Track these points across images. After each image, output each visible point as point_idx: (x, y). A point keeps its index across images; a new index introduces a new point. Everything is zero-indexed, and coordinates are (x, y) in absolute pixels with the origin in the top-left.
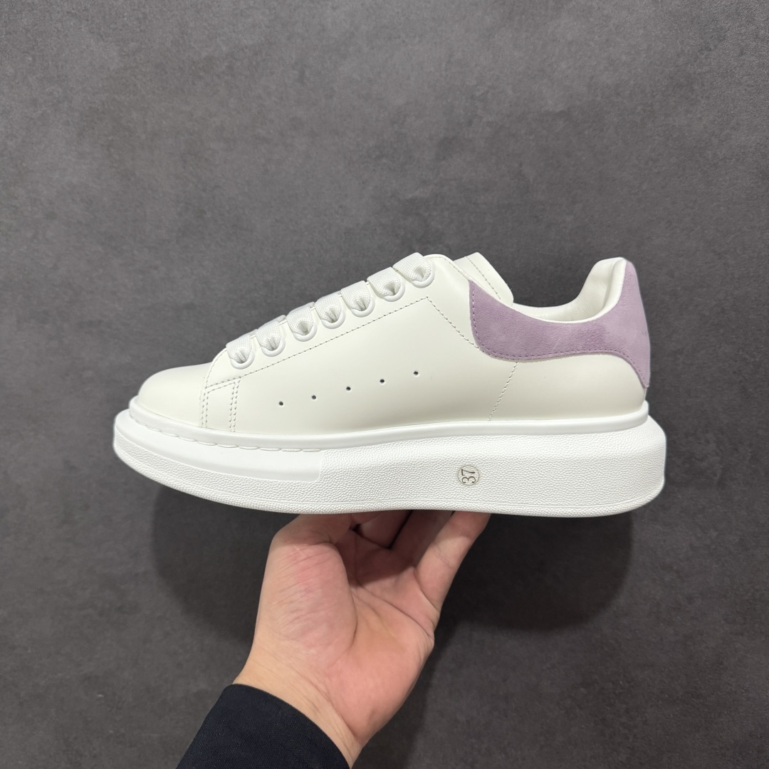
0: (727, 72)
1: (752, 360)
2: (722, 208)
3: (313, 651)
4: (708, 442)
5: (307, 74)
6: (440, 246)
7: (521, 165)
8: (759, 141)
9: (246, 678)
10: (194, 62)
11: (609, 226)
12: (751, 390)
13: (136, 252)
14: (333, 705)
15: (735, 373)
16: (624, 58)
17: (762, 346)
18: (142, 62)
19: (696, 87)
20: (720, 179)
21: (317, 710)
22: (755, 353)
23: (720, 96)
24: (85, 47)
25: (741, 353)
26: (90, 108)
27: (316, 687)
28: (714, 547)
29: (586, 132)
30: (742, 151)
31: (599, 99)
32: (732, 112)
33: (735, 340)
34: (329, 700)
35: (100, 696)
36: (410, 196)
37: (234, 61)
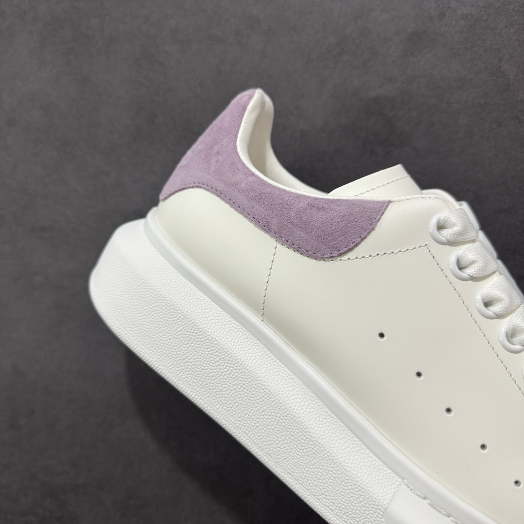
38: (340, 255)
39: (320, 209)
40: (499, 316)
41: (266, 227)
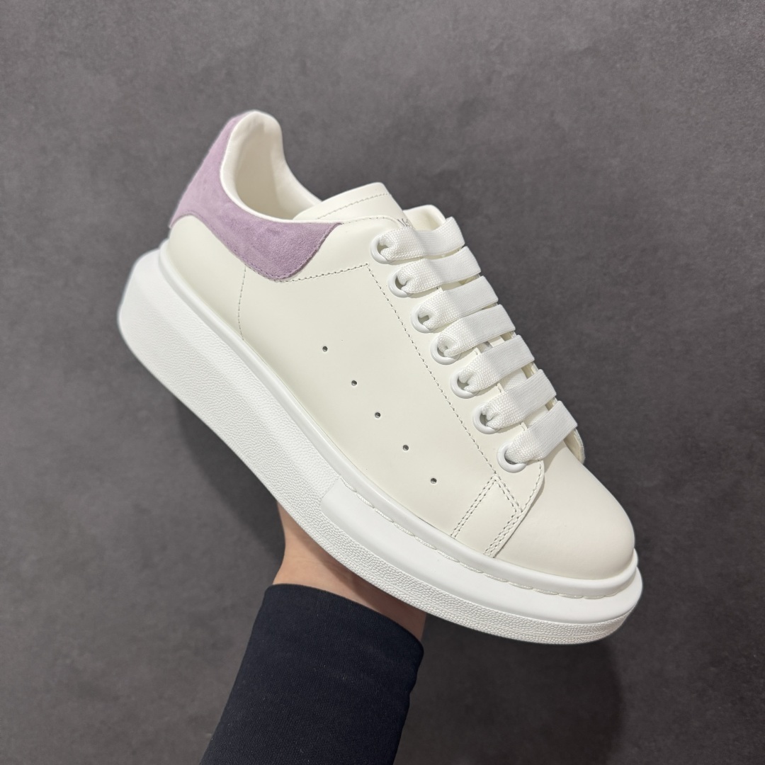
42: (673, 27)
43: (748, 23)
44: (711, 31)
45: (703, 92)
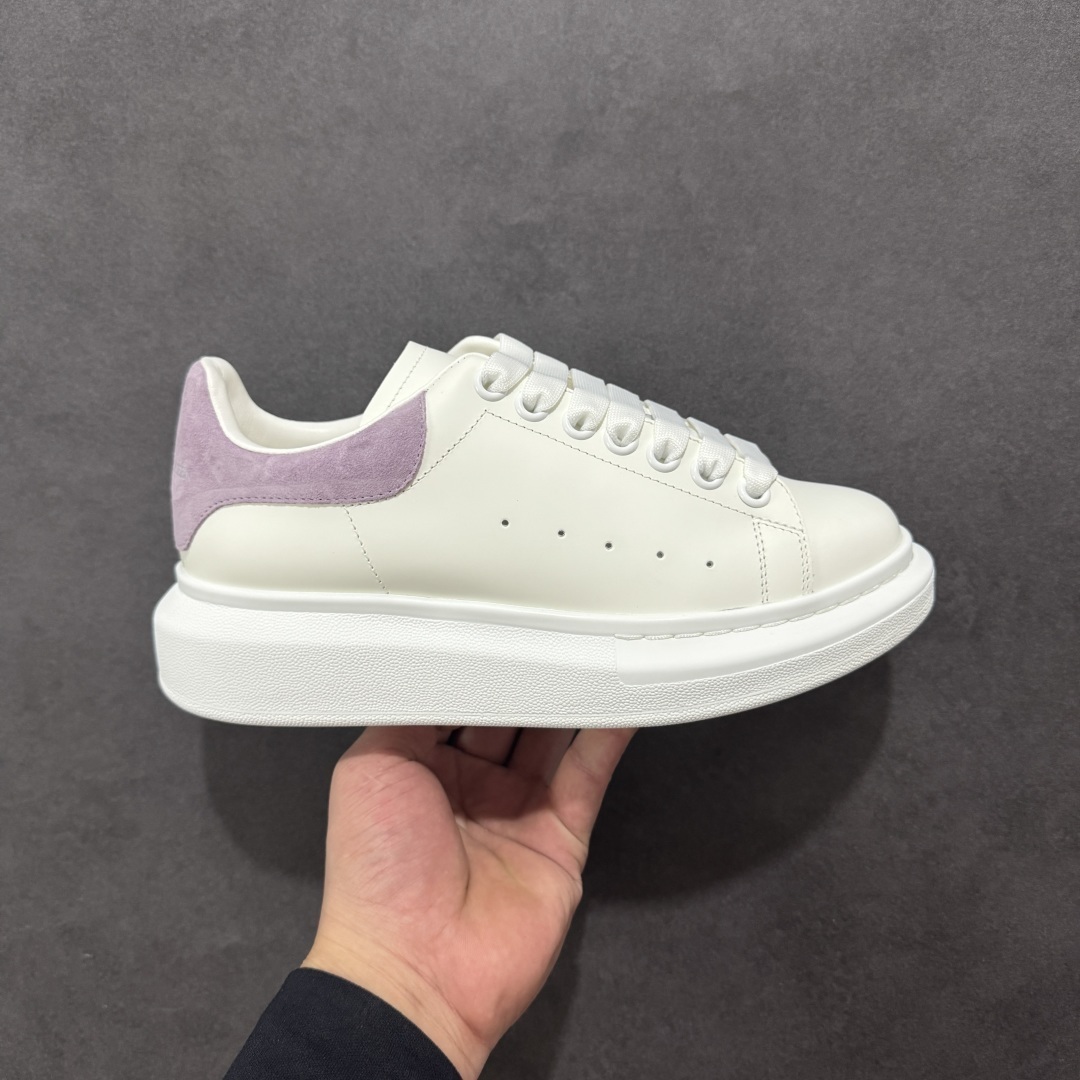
0: (979, 29)
1: (1019, 453)
2: (972, 231)
3: (407, 919)
4: (956, 574)
5: (360, 40)
6: (563, 294)
7: (678, 173)
8: (1025, 130)
9: (315, 961)
10: (193, 28)
11: (808, 261)
12: (1016, 497)
13: (117, 312)
14: (442, 994)
15: (993, 472)
16: (826, 10)
17: (1033, 433)
18: (117, 29)
19: (933, 52)
20: (970, 189)
21: (420, 1003)
22: (1021, 443)
23: (969, 65)
24: (31, 8)
25: (1002, 443)
26: (43, 99)
27: (416, 970)
28: (964, 725)
29: (773, 122)
30: (1002, 145)
31: (790, 72)
32: (986, 89)
33: (993, 424)
34: (437, 988)
35: (88, 955)
36: (516, 220)
37: (252, 25)
38: (414, 475)
39: (363, 445)
40: (595, 429)
41: (322, 500)
42: (850, 85)
43: (944, 98)
44: (897, 101)
45: (876, 177)
